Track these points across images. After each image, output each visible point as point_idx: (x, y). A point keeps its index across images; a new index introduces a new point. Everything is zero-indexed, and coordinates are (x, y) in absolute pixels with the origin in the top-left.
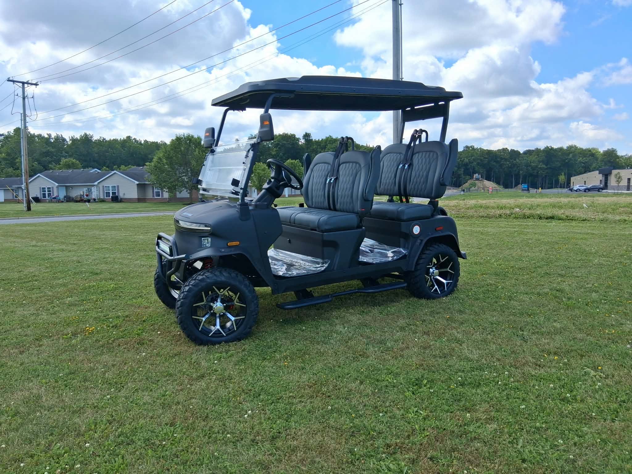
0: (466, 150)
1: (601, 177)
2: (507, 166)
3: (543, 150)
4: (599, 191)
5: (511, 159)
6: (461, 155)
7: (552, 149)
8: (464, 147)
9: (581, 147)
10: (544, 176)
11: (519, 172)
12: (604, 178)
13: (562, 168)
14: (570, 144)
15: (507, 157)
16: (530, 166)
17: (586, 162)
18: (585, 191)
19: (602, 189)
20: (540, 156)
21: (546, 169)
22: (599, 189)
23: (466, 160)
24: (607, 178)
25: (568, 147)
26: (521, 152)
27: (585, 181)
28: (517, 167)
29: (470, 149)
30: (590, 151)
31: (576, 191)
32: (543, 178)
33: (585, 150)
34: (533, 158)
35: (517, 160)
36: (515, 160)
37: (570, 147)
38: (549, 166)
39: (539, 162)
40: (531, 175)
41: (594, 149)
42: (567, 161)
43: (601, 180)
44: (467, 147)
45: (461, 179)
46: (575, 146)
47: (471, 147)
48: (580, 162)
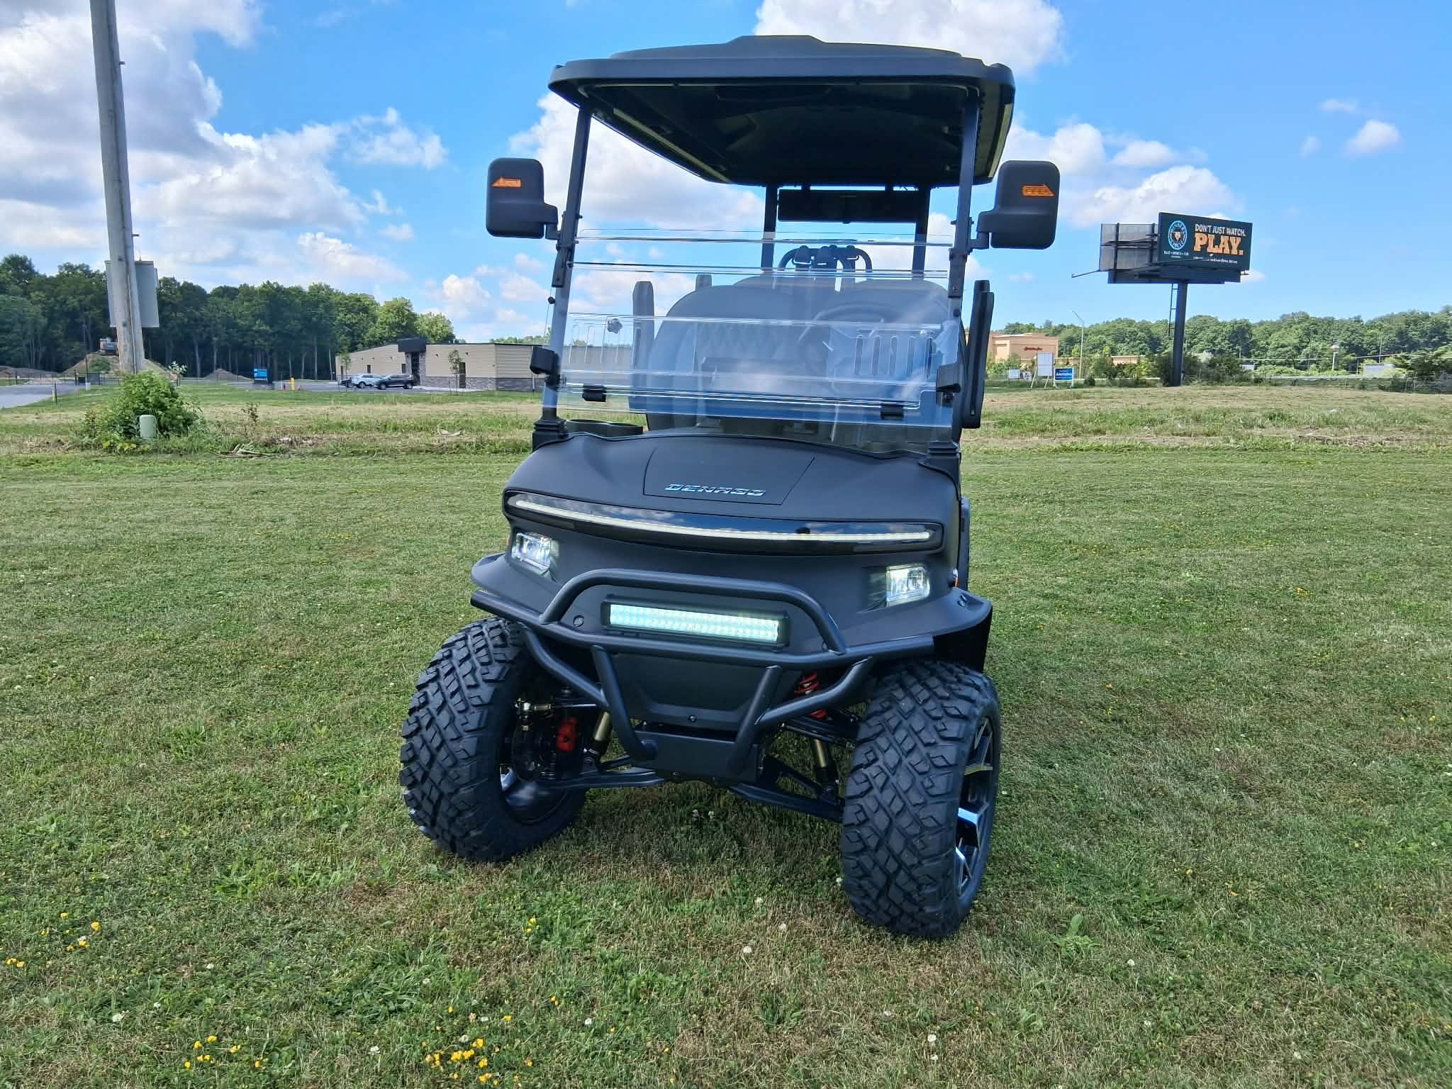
0: (68, 275)
1: (402, 358)
2: (179, 321)
3: (261, 291)
4: (406, 387)
5: (188, 306)
6: (56, 286)
7: (279, 289)
8: (60, 267)
9: (341, 290)
10: (267, 350)
11: (209, 338)
12: (410, 361)
13: (304, 333)
14: (317, 283)
15: (178, 300)
16: (235, 325)
17: (354, 324)
18: (380, 388)
19: (413, 383)
20: (254, 302)
21: (273, 334)
22: (406, 384)
23: (73, 302)
24: (418, 360)
25: (311, 288)
26: (209, 291)
27: (369, 366)
28: (205, 326)
29: (79, 271)
30: (358, 300)
31: (358, 386)
32: (266, 356)
33: (350, 298)
34: (239, 308)
35: (204, 310)
36: (197, 309)
37: (317, 289)
38: (276, 328)
39: (256, 317)
40: (239, 347)
41: (366, 297)
42: (314, 319)
43: (404, 366)
44: (69, 267)
45: (59, 349)
46: (327, 287)
47: (80, 267)
48: (342, 324)
